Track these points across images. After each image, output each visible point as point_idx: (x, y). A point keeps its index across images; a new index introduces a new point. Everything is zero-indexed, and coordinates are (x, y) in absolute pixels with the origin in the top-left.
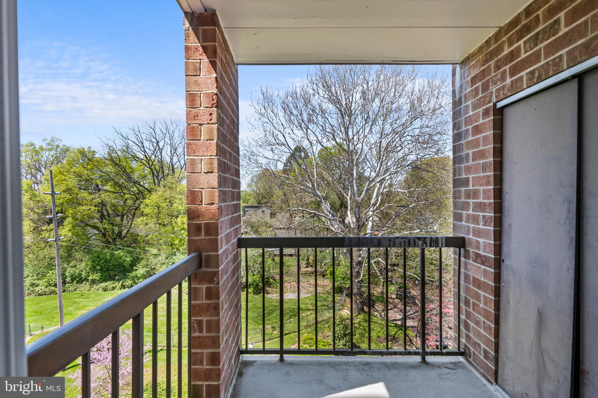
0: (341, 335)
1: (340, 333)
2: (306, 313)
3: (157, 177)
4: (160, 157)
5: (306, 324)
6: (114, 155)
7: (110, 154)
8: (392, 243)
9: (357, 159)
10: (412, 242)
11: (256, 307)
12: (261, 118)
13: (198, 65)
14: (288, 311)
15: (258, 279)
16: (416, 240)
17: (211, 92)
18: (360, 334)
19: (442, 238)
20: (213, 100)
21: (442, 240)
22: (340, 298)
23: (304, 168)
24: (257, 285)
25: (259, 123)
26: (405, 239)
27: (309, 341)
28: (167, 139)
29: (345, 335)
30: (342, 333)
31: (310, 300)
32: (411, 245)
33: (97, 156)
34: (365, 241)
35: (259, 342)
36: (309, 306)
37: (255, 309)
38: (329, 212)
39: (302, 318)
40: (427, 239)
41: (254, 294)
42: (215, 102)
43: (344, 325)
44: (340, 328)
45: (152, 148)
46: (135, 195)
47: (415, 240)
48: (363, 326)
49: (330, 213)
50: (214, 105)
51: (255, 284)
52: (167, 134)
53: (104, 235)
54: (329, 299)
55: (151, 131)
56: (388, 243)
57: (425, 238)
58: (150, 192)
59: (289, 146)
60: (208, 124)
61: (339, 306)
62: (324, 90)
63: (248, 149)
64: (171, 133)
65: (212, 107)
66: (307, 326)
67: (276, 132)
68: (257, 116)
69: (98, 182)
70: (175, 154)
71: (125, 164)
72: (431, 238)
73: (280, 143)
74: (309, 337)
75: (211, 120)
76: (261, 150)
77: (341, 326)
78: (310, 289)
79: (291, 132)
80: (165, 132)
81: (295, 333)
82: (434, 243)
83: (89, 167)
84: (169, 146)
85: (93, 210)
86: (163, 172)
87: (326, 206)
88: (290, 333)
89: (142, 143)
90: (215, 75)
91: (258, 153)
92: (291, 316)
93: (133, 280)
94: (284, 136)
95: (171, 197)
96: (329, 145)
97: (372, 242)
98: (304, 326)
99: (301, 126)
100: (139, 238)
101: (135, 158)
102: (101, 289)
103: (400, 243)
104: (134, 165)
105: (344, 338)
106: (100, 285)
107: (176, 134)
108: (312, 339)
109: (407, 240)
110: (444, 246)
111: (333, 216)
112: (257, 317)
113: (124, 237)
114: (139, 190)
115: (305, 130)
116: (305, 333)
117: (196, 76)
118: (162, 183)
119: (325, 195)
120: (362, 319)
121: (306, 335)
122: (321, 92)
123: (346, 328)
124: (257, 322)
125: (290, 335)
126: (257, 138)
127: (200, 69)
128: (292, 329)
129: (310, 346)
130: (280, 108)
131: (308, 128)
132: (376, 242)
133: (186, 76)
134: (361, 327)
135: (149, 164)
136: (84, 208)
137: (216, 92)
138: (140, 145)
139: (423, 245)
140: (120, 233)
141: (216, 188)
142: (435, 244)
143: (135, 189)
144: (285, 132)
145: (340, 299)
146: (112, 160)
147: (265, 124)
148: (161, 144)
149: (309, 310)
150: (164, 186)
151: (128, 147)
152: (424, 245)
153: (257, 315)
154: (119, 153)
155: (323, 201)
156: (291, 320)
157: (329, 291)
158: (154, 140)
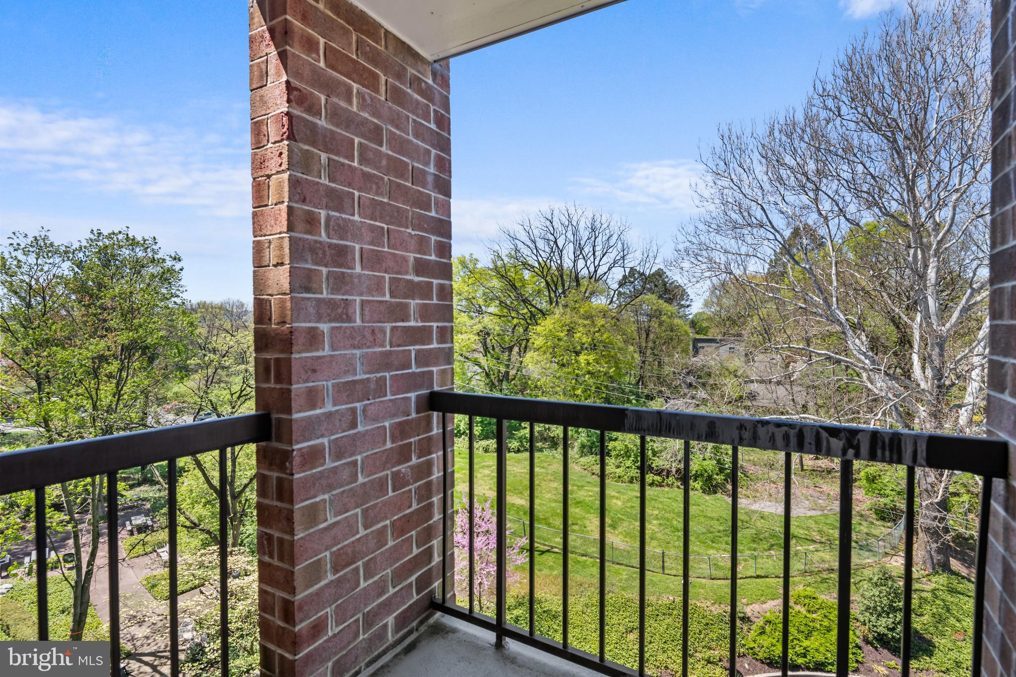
0: (883, 608)
1: (881, 602)
2: (806, 547)
3: (555, 292)
4: (559, 262)
5: (803, 567)
6: (499, 263)
7: (494, 262)
8: (746, 435)
9: (940, 243)
10: (809, 438)
11: (705, 517)
12: (717, 181)
13: (264, 67)
14: (767, 534)
15: (711, 467)
16: (824, 434)
17: (279, 111)
18: (933, 615)
19: (916, 438)
20: (283, 126)
21: (915, 443)
22: (890, 530)
23: (807, 266)
24: (710, 478)
25: (713, 191)
26: (786, 428)
27: (807, 601)
28: (570, 235)
29: (894, 610)
30: (885, 602)
31: (816, 522)
32: (806, 446)
33: (479, 266)
34: (673, 423)
35: (704, 578)
36: (814, 534)
37: (702, 519)
38: (864, 354)
39: (796, 555)
40: (859, 436)
41: (704, 492)
42: (285, 129)
43: (890, 588)
44: (880, 592)
45: (548, 249)
46: (525, 319)
47: (818, 434)
48: (943, 600)
49: (866, 357)
50: (285, 137)
51: (706, 475)
52: (570, 226)
53: (488, 375)
54: (862, 528)
55: (548, 223)
56: (735, 434)
57: (854, 432)
58: (544, 315)
59: (773, 227)
60: (278, 173)
61: (885, 547)
62: (853, 106)
63: (694, 240)
64: (574, 223)
65: (282, 140)
66: (806, 572)
67: (746, 203)
68: (709, 178)
69: (481, 302)
70: (581, 256)
71: (513, 275)
72: (875, 434)
73: (755, 221)
74: (806, 593)
75: (280, 165)
76: (718, 238)
77: (884, 588)
78: (820, 501)
79: (779, 199)
80: (567, 223)
81: (778, 579)
82: (883, 449)
83: (471, 281)
84: (571, 245)
85: (472, 340)
86: (563, 285)
87: (858, 343)
88: (767, 577)
89: (534, 242)
90: (284, 78)
91: (713, 246)
92: (772, 545)
93: (521, 442)
94: (763, 209)
95: (571, 323)
96: (867, 218)
97: (692, 426)
98: (798, 570)
99: (803, 187)
100: (530, 382)
101: (525, 265)
102: (481, 449)
103: (772, 438)
104: (527, 275)
105: (891, 616)
106: (480, 442)
107: (582, 226)
108: (814, 598)
109: (792, 433)
110: (924, 463)
111: (873, 362)
112: (703, 533)
113: (513, 380)
114: (531, 312)
115: (811, 194)
116: (800, 583)
117: (261, 87)
118: (562, 301)
119: (856, 320)
120: (943, 586)
121: (801, 587)
122: (844, 110)
123: (897, 595)
124: (705, 543)
125: (767, 580)
126: (708, 219)
127: (267, 73)
128: (772, 570)
129: (809, 611)
130: (756, 156)
131: (818, 189)
132: (703, 428)
133: (252, 90)
134: (938, 602)
135: (542, 273)
136: (463, 337)
137: (286, 109)
138: (532, 246)
139: (844, 452)
140: (507, 373)
141: (288, 294)
142: (887, 454)
143: (525, 311)
144: (766, 200)
145: (889, 534)
146: (496, 269)
147: (726, 191)
148: (561, 243)
149: (814, 541)
150: (566, 306)
151: (517, 250)
152: (851, 452)
153: (704, 530)
154: (506, 260)
155: (850, 333)
156: (773, 552)
157: (863, 513)
158: (552, 238)
